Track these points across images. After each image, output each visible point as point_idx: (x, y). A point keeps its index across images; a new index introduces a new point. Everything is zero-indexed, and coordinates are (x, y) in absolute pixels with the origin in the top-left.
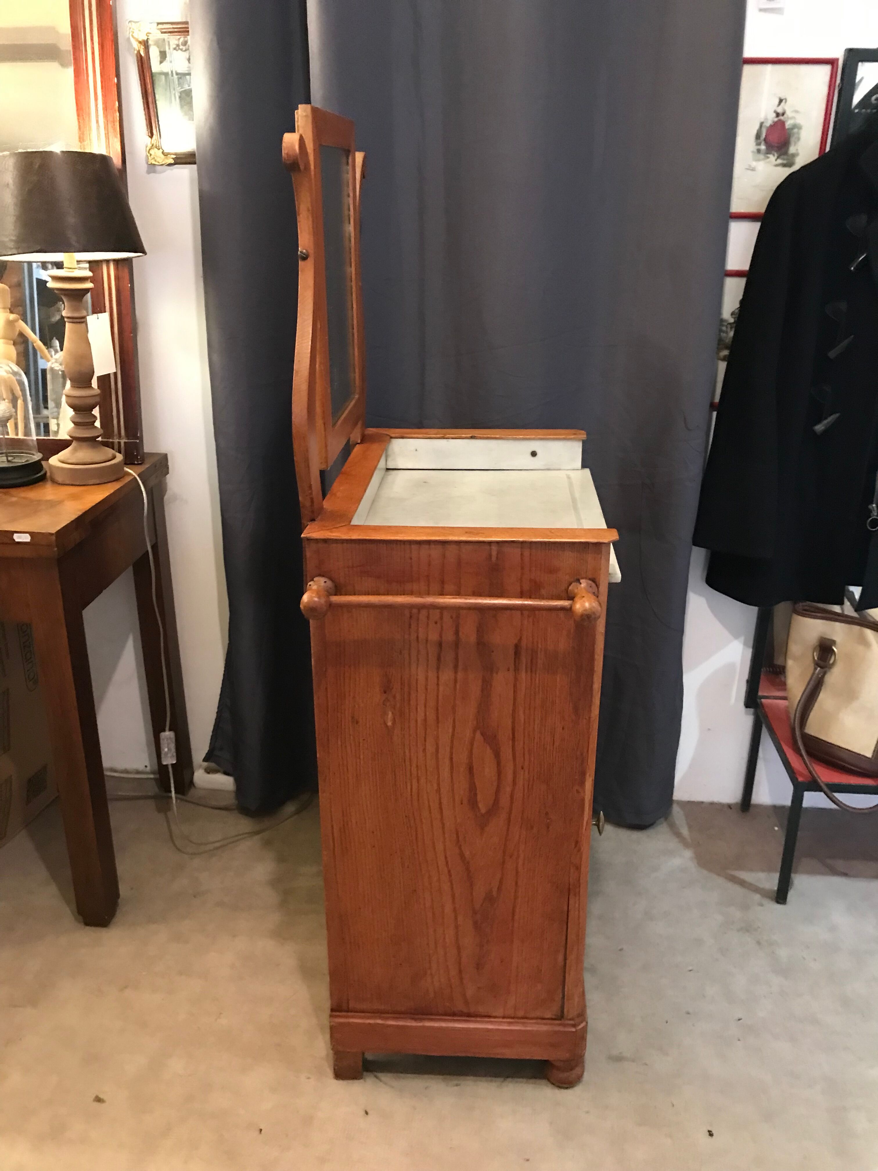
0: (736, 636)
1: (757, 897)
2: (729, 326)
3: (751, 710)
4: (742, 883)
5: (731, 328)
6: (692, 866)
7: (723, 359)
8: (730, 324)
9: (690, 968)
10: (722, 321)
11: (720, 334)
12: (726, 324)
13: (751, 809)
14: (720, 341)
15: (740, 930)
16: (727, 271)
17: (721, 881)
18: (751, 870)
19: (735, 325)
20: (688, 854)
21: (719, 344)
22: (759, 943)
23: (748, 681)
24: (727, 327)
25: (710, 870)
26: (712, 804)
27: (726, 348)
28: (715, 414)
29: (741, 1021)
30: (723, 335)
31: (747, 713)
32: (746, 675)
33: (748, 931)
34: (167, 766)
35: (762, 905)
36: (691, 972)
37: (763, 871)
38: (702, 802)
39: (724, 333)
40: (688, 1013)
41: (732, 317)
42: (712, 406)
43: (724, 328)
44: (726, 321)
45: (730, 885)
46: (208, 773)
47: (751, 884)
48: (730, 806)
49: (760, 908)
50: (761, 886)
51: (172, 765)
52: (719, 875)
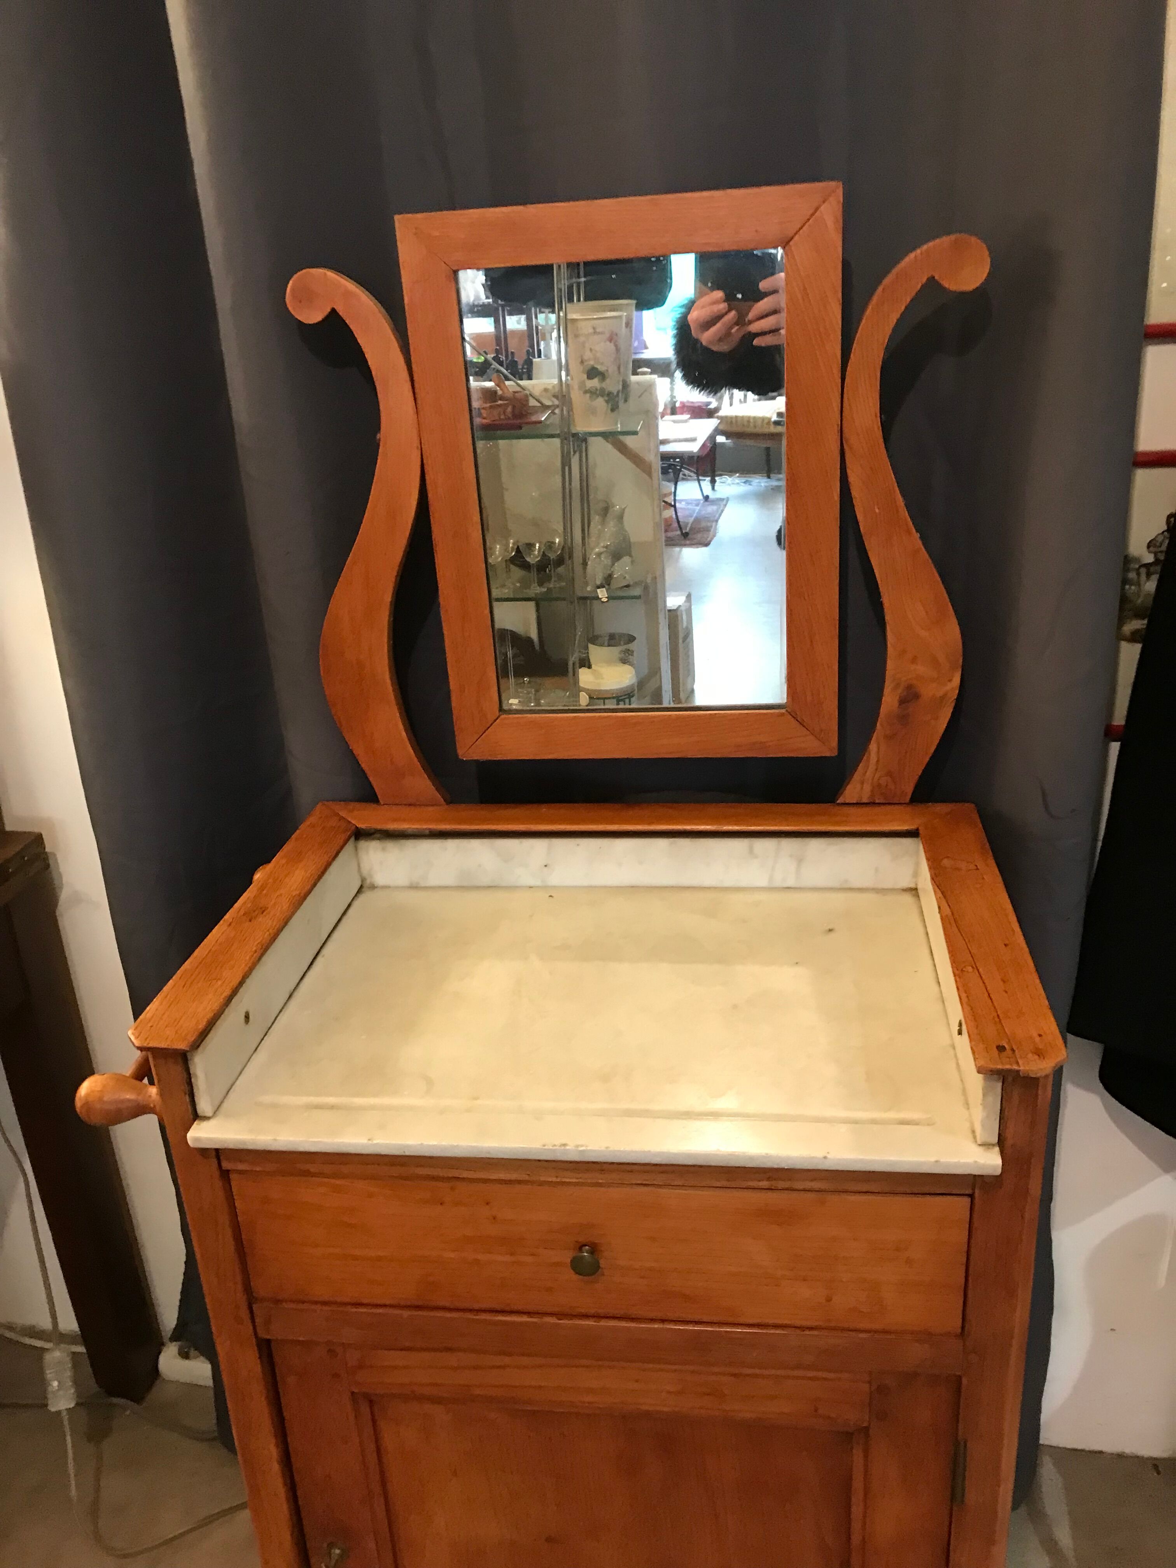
0: (1167, 1169)
2: (1143, 571)
5: (1149, 575)
7: (1133, 638)
8: (1147, 566)
10: (1127, 560)
11: (1123, 589)
12: (1137, 566)
14: (1124, 600)
16: (1137, 454)
19: (1158, 568)
21: (1121, 609)
24: (1138, 574)
27: (1138, 616)
28: (1115, 747)
30: (1131, 589)
34: (59, 1413)
39: (1131, 585)
41: (1150, 552)
42: (1110, 733)
43: (1132, 575)
44: (1137, 560)
46: (186, 1356)
48: (1156, 1466)
51: (68, 1410)
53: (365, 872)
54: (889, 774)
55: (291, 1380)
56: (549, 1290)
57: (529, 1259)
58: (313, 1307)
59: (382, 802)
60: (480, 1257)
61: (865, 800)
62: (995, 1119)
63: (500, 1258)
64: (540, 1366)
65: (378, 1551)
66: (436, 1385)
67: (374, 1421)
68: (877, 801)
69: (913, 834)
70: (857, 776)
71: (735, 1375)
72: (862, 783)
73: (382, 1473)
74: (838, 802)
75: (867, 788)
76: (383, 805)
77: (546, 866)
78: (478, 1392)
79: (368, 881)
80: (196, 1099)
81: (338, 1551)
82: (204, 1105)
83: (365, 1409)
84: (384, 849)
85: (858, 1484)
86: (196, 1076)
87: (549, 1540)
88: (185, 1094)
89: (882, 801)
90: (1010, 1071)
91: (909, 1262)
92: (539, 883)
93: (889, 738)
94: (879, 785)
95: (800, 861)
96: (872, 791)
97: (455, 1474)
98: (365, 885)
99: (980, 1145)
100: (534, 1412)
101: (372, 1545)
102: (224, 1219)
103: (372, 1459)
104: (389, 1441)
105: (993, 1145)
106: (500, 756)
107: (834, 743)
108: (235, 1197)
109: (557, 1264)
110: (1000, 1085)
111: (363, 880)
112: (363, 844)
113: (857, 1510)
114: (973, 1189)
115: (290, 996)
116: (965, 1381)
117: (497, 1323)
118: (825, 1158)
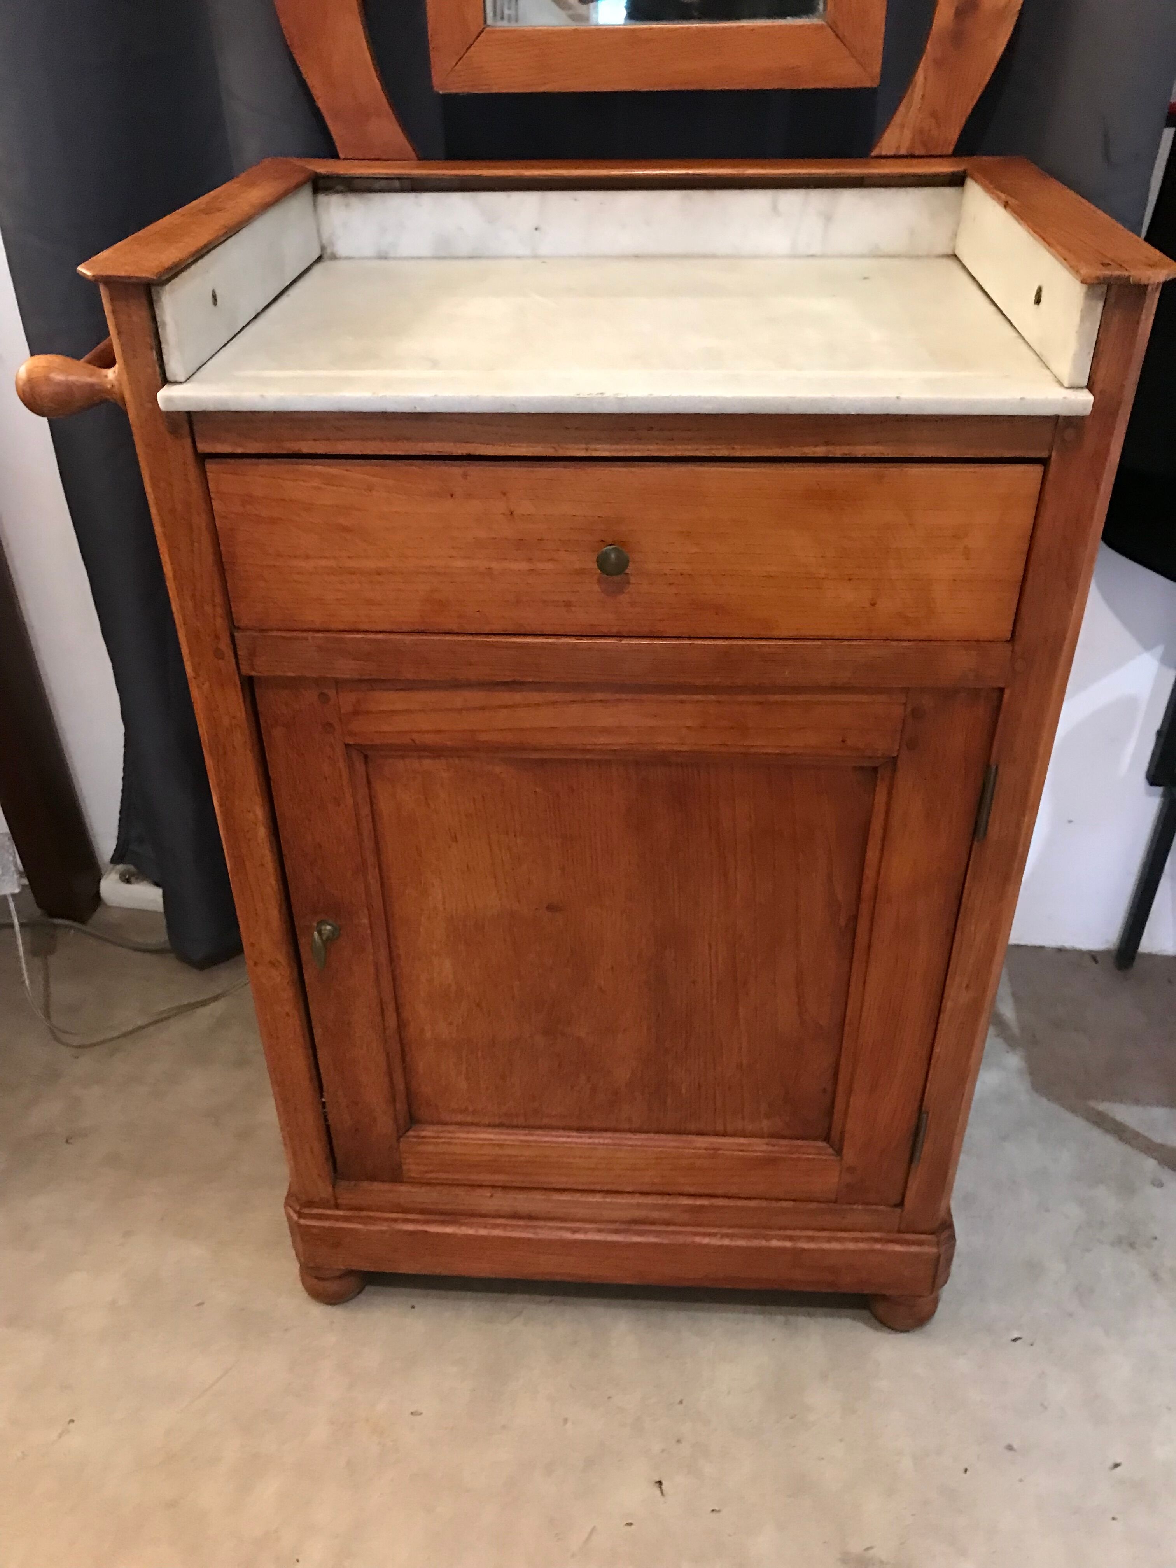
0: (1148, 647)
1: (1150, 1164)
3: (1159, 790)
4: (1120, 1131)
6: (1021, 1088)
9: (1016, 1335)
13: (1137, 963)
15: (1118, 1242)
17: (1078, 1124)
18: (1137, 1101)
20: (1014, 1061)
22: (1155, 1276)
23: (1159, 733)
25: (1058, 1099)
26: (1060, 950)
28: (1168, 136)
29: (1119, 1468)
31: (1150, 795)
32: (1157, 723)
33: (1132, 1245)
35: (1160, 1185)
36: (1019, 1342)
37: (1160, 1103)
38: (1042, 948)
40: (1010, 1448)
45: (1096, 1134)
46: (128, 881)
47: (1137, 1135)
48: (1094, 956)
49: (1157, 1191)
50: (1158, 1139)
51: (14, 896)
52: (1073, 1110)
53: (325, 237)
54: (934, 114)
55: (278, 733)
56: (568, 604)
57: (549, 566)
58: (305, 635)
59: (342, 156)
60: (494, 565)
61: (903, 152)
62: (1089, 353)
63: (515, 566)
64: (554, 703)
65: (371, 928)
66: (439, 732)
67: (369, 782)
68: (917, 153)
69: (957, 181)
70: (898, 119)
71: (761, 703)
72: (903, 126)
73: (377, 843)
74: (873, 154)
75: (908, 134)
76: (344, 159)
77: (536, 229)
78: (484, 737)
79: (329, 251)
80: (165, 357)
81: (329, 927)
82: (175, 366)
83: (360, 766)
84: (347, 205)
85: (877, 827)
86: (164, 324)
87: (550, 908)
88: (152, 349)
89: (923, 152)
90: (1118, 278)
91: (967, 553)
92: (527, 252)
93: (939, 63)
94: (921, 131)
95: (828, 218)
96: (913, 139)
97: (455, 839)
98: (325, 256)
99: (1067, 388)
100: (543, 762)
101: (365, 921)
102: (200, 521)
103: (367, 826)
104: (385, 806)
105: (1082, 388)
106: (486, 87)
107: (877, 68)
108: (212, 495)
109: (581, 572)
110: (1101, 305)
111: (323, 248)
112: (322, 198)
113: (872, 855)
114: (1051, 451)
115: (255, 317)
116: (1006, 696)
117: (508, 646)
118: (898, 398)
